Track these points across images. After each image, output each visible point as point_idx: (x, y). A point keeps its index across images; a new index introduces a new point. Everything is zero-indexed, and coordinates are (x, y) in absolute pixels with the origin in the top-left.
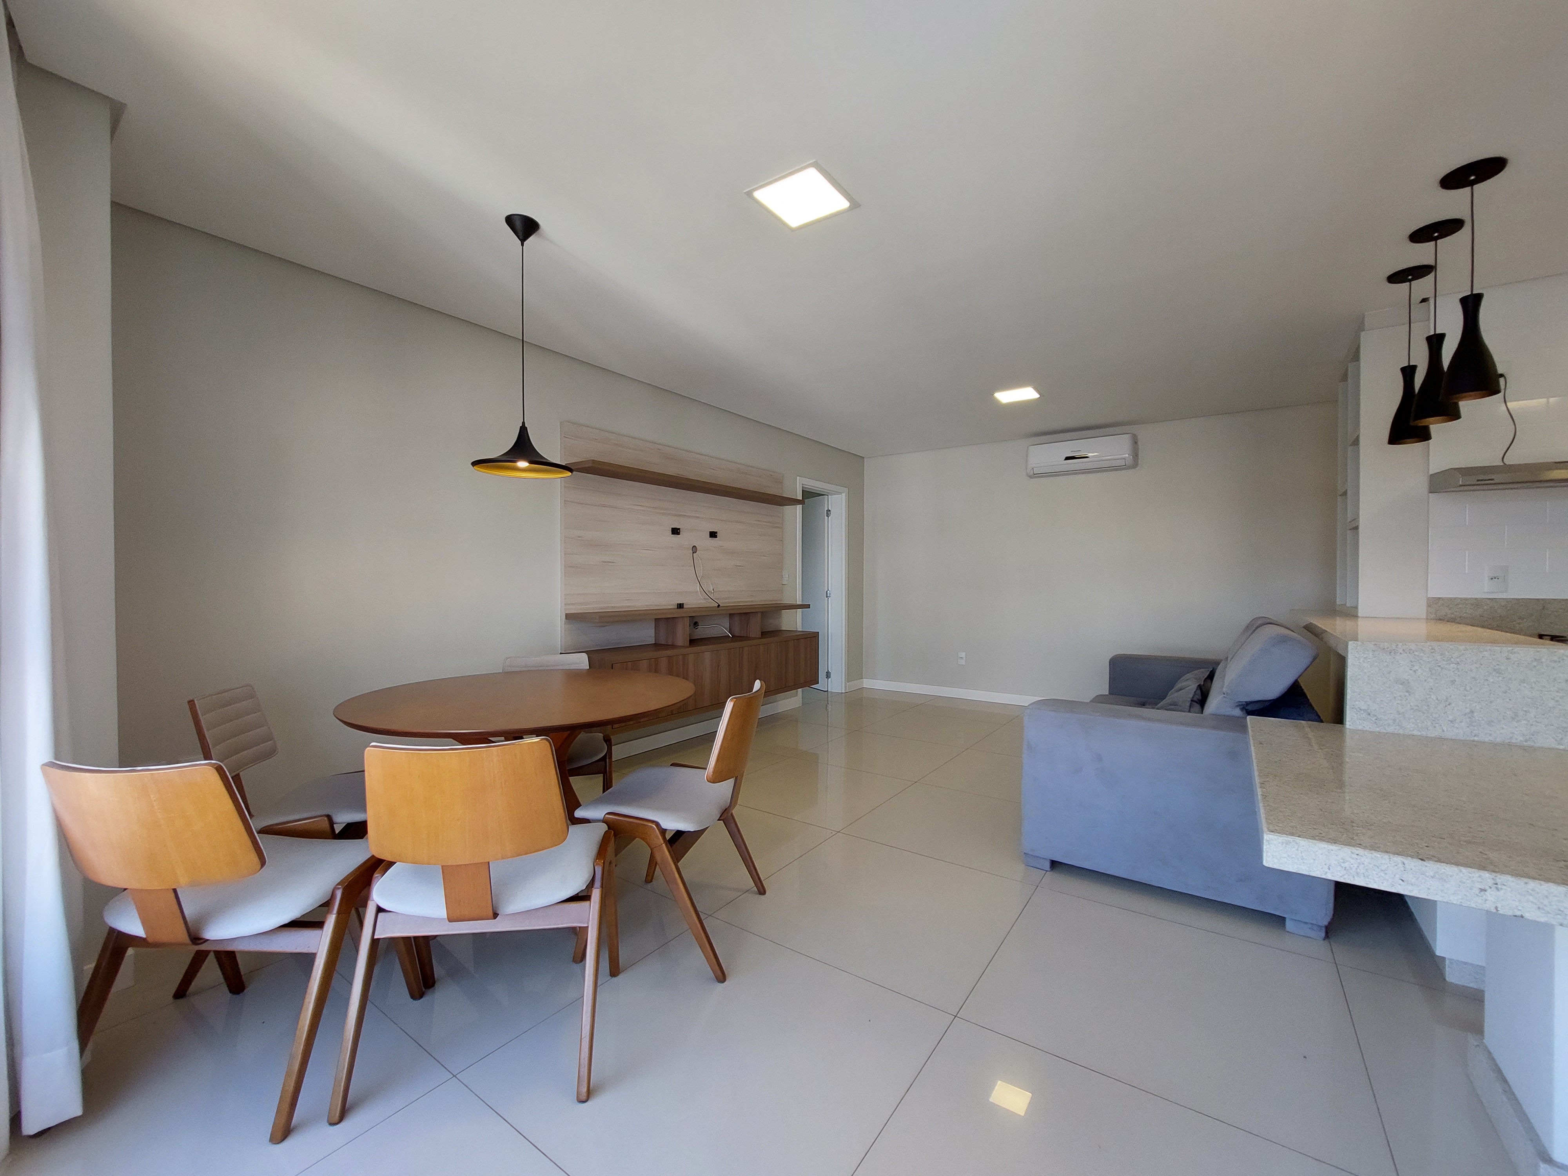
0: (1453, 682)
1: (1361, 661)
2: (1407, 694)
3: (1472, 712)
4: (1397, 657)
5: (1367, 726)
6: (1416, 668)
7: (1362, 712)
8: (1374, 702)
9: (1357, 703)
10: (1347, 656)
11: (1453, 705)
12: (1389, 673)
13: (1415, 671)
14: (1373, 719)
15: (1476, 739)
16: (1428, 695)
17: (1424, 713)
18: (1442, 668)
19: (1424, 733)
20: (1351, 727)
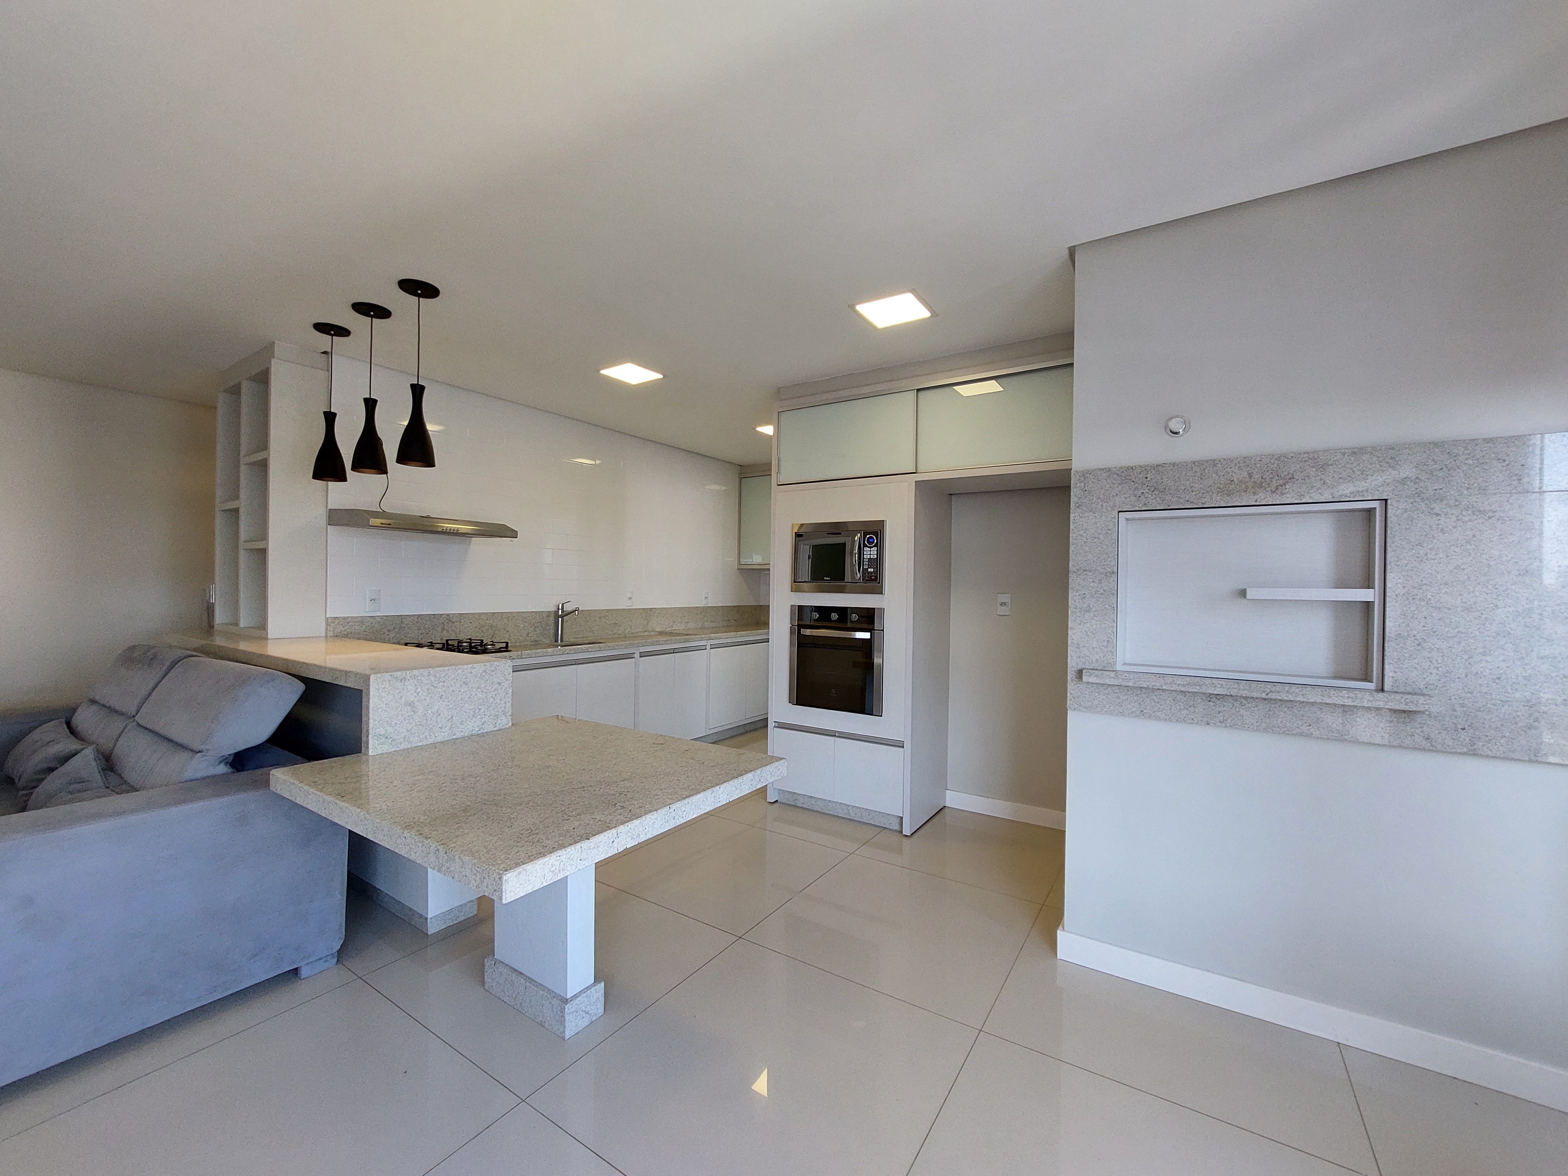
0: (441, 697)
1: (380, 692)
2: (413, 713)
3: (452, 717)
4: (406, 683)
5: (386, 748)
6: (419, 690)
7: (381, 737)
8: (390, 726)
9: (377, 730)
10: (368, 689)
11: (442, 715)
12: (401, 697)
13: (418, 693)
14: (390, 741)
15: (454, 737)
16: (426, 710)
17: (423, 726)
18: (435, 687)
19: (424, 743)
20: (373, 754)
